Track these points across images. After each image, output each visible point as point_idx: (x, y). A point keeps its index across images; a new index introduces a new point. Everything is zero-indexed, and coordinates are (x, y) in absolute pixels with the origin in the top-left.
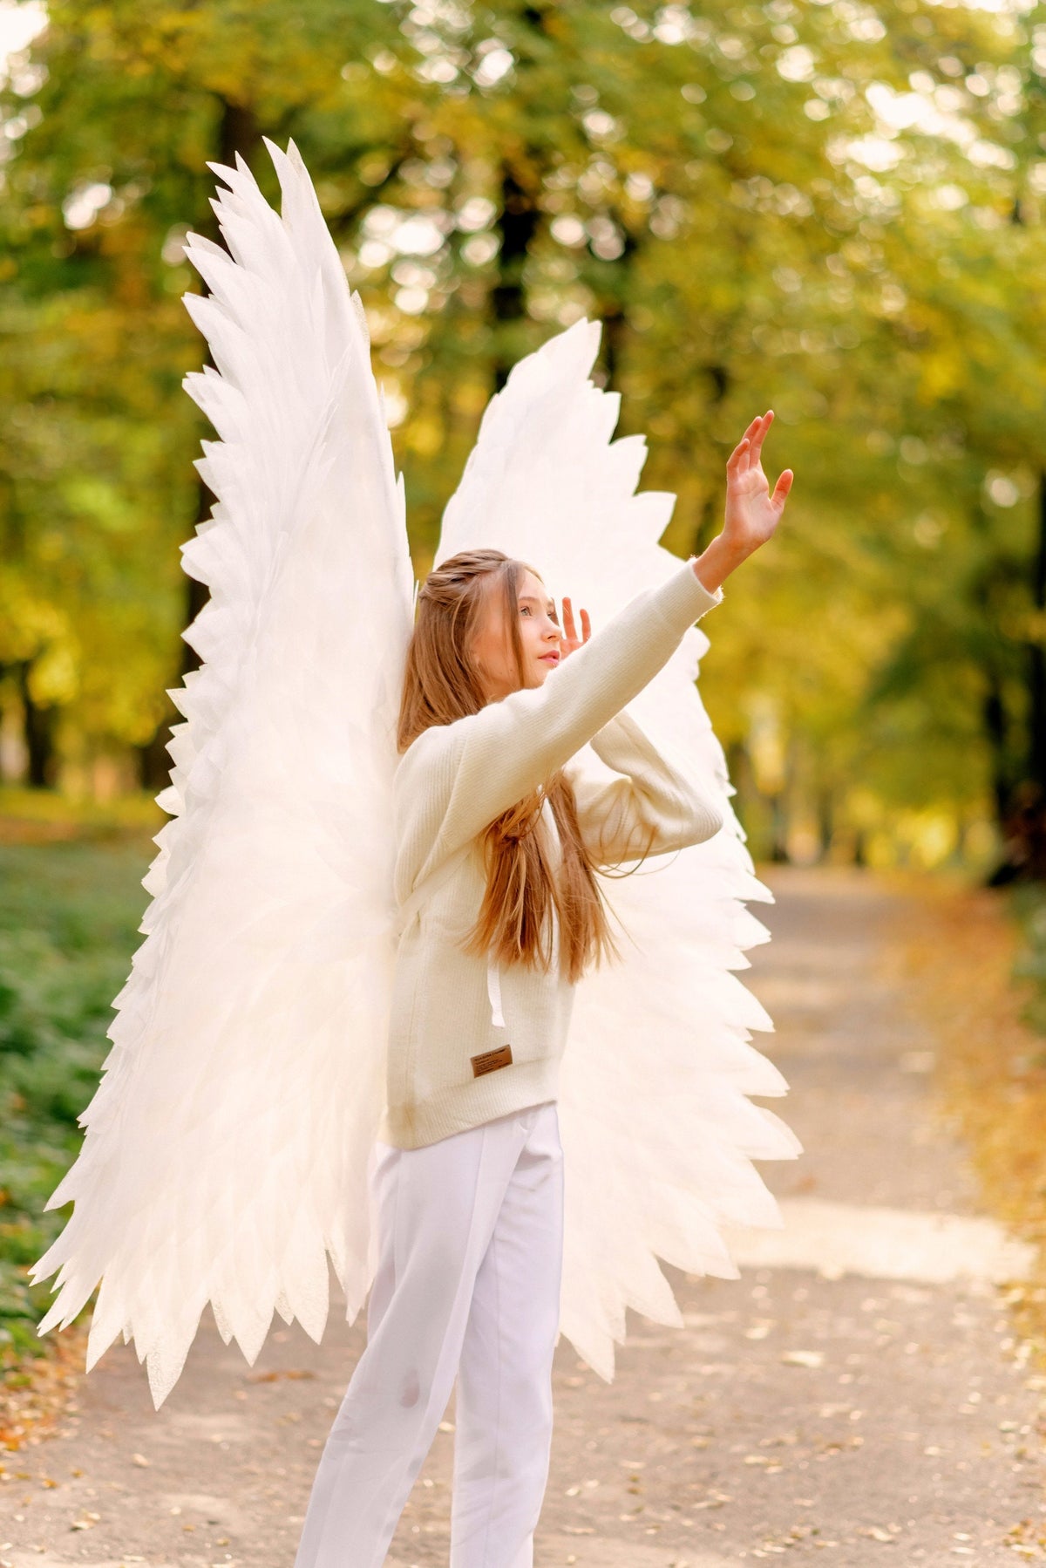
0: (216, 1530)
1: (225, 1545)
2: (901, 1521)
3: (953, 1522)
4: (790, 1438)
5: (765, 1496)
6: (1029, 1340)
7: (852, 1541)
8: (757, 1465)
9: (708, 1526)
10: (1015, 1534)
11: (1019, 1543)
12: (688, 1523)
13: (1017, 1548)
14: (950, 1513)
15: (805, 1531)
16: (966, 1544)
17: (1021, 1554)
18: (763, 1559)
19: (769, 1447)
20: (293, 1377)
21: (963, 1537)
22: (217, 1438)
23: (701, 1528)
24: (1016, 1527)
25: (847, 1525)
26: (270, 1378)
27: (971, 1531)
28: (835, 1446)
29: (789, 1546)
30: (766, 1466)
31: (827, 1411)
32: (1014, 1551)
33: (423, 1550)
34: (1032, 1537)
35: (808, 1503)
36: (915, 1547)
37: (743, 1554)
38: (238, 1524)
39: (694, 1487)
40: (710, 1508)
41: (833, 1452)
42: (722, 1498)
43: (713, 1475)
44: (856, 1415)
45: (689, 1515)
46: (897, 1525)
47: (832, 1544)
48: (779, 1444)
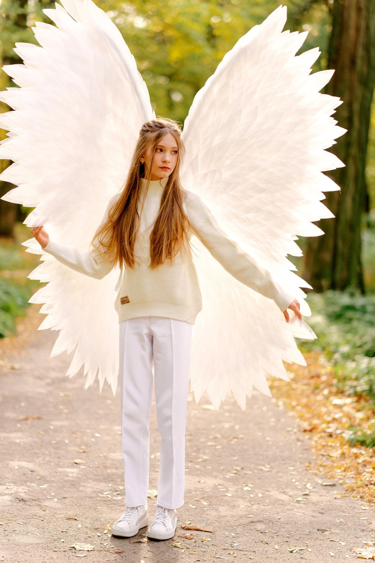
0: (34, 473)
1: (40, 479)
2: (269, 464)
3: (285, 464)
4: (218, 436)
5: (219, 456)
6: (280, 399)
7: (256, 471)
8: (212, 446)
9: (205, 467)
10: (308, 466)
11: (310, 470)
12: (198, 467)
13: (310, 471)
14: (284, 460)
15: (239, 468)
16: (293, 470)
17: (313, 473)
18: (229, 478)
19: (212, 439)
20: (34, 419)
21: (292, 468)
22: (18, 441)
23: (203, 469)
24: (307, 464)
25: (252, 466)
26: (26, 419)
27: (293, 466)
28: (235, 438)
29: (236, 473)
30: (215, 446)
31: (227, 425)
32: (310, 472)
33: (110, 479)
34: (314, 467)
35: (235, 458)
36: (277, 472)
37: (221, 477)
38: (42, 472)
39: (194, 454)
40: (203, 461)
41: (235, 440)
42: (206, 457)
43: (198, 450)
44: (237, 427)
45: (197, 463)
46: (268, 465)
47: (250, 472)
48: (216, 438)
